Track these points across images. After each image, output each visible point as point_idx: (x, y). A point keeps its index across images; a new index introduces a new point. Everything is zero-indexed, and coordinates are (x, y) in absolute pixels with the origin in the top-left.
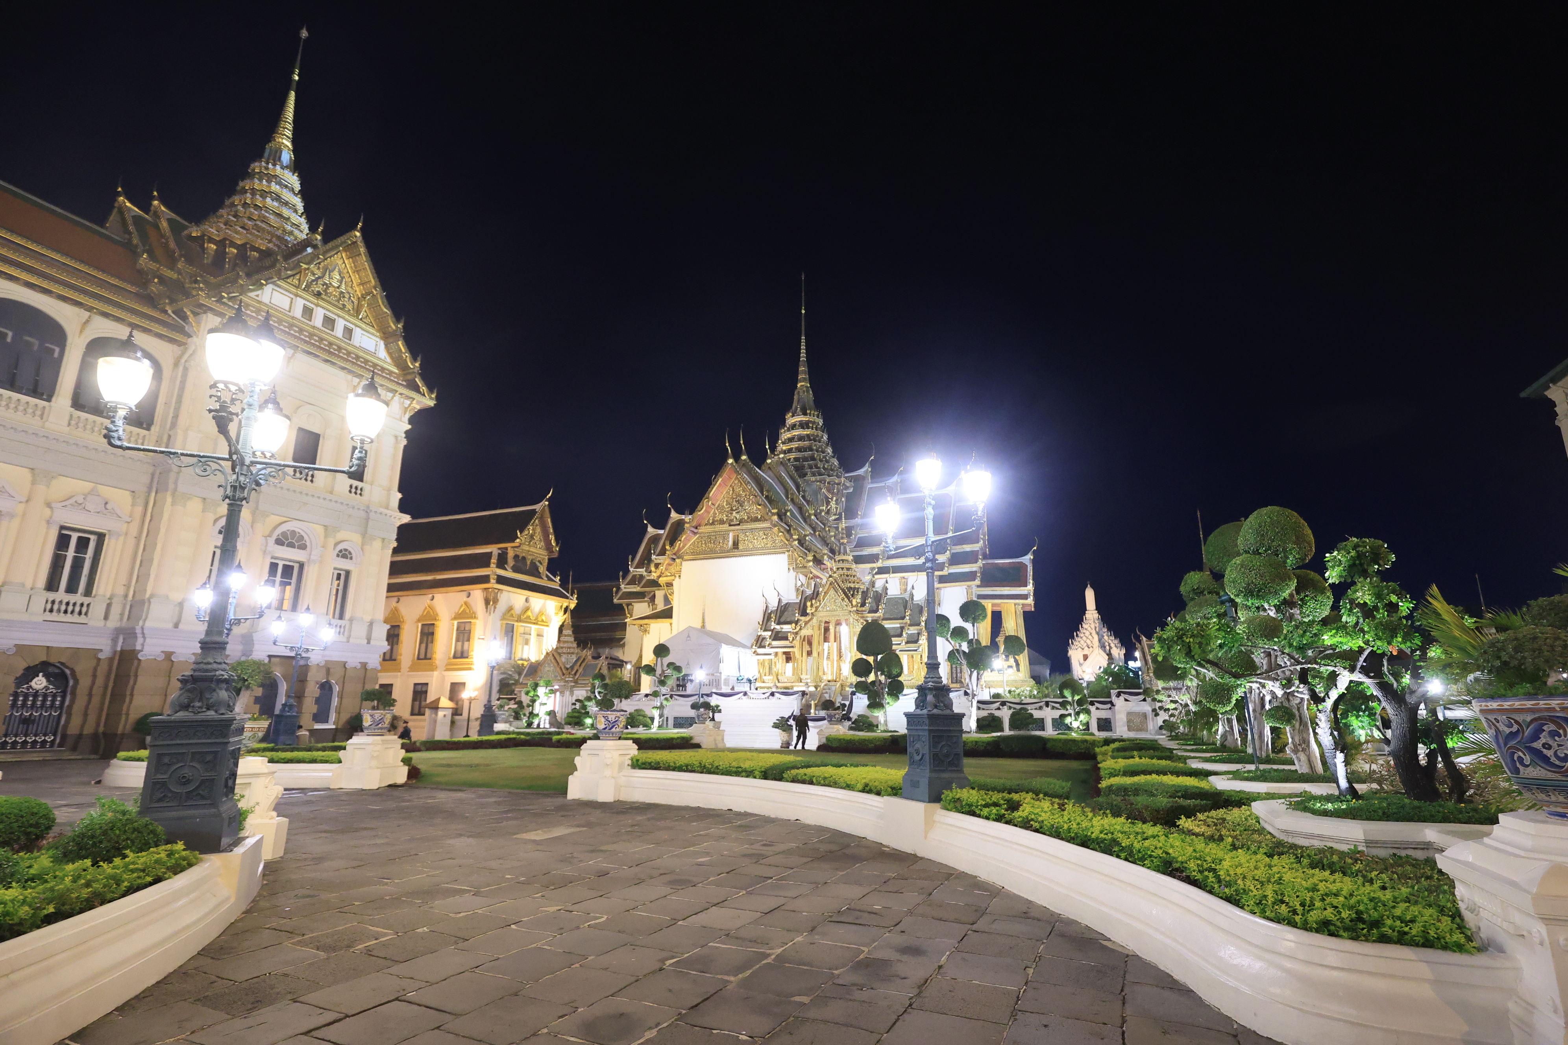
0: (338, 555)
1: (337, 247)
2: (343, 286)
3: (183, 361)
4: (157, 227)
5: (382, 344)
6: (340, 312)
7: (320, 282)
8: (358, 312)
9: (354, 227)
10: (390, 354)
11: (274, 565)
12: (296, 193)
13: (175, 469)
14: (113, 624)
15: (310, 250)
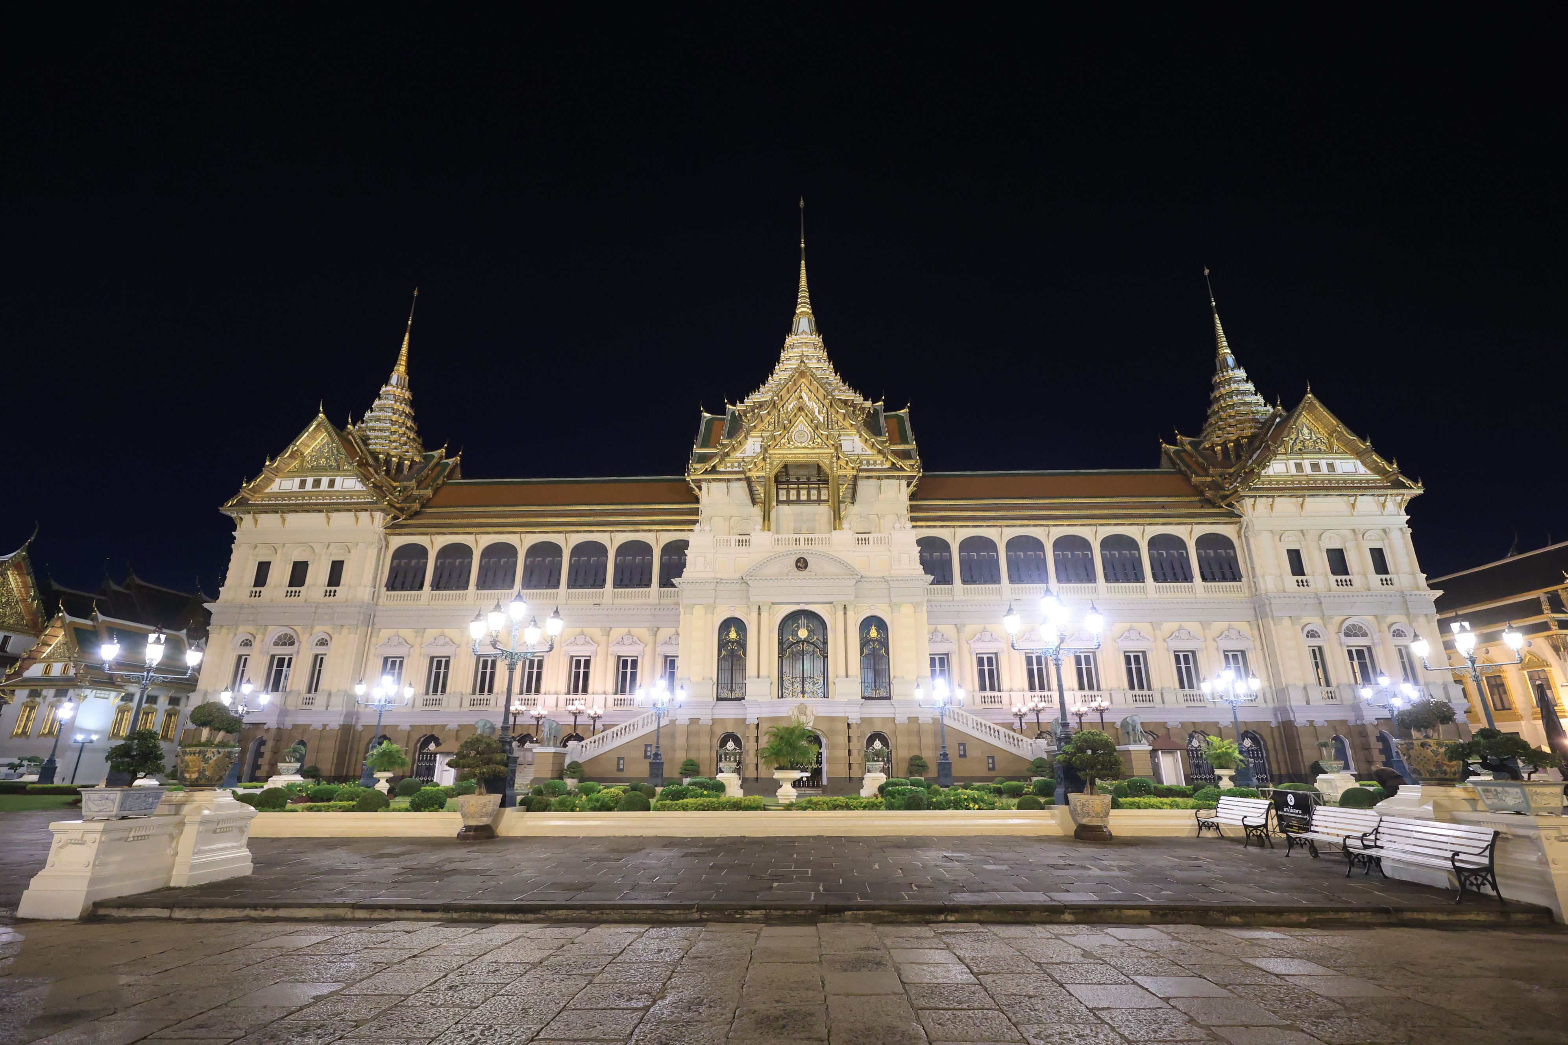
0: (1394, 636)
1: (1301, 413)
2: (1313, 436)
3: (1242, 533)
4: (1185, 451)
5: (1358, 463)
6: (1320, 456)
7: (1298, 441)
8: (1331, 447)
9: (1306, 393)
10: (1368, 467)
11: (1350, 652)
12: (1247, 381)
13: (1267, 602)
14: (1271, 705)
15: (1278, 420)
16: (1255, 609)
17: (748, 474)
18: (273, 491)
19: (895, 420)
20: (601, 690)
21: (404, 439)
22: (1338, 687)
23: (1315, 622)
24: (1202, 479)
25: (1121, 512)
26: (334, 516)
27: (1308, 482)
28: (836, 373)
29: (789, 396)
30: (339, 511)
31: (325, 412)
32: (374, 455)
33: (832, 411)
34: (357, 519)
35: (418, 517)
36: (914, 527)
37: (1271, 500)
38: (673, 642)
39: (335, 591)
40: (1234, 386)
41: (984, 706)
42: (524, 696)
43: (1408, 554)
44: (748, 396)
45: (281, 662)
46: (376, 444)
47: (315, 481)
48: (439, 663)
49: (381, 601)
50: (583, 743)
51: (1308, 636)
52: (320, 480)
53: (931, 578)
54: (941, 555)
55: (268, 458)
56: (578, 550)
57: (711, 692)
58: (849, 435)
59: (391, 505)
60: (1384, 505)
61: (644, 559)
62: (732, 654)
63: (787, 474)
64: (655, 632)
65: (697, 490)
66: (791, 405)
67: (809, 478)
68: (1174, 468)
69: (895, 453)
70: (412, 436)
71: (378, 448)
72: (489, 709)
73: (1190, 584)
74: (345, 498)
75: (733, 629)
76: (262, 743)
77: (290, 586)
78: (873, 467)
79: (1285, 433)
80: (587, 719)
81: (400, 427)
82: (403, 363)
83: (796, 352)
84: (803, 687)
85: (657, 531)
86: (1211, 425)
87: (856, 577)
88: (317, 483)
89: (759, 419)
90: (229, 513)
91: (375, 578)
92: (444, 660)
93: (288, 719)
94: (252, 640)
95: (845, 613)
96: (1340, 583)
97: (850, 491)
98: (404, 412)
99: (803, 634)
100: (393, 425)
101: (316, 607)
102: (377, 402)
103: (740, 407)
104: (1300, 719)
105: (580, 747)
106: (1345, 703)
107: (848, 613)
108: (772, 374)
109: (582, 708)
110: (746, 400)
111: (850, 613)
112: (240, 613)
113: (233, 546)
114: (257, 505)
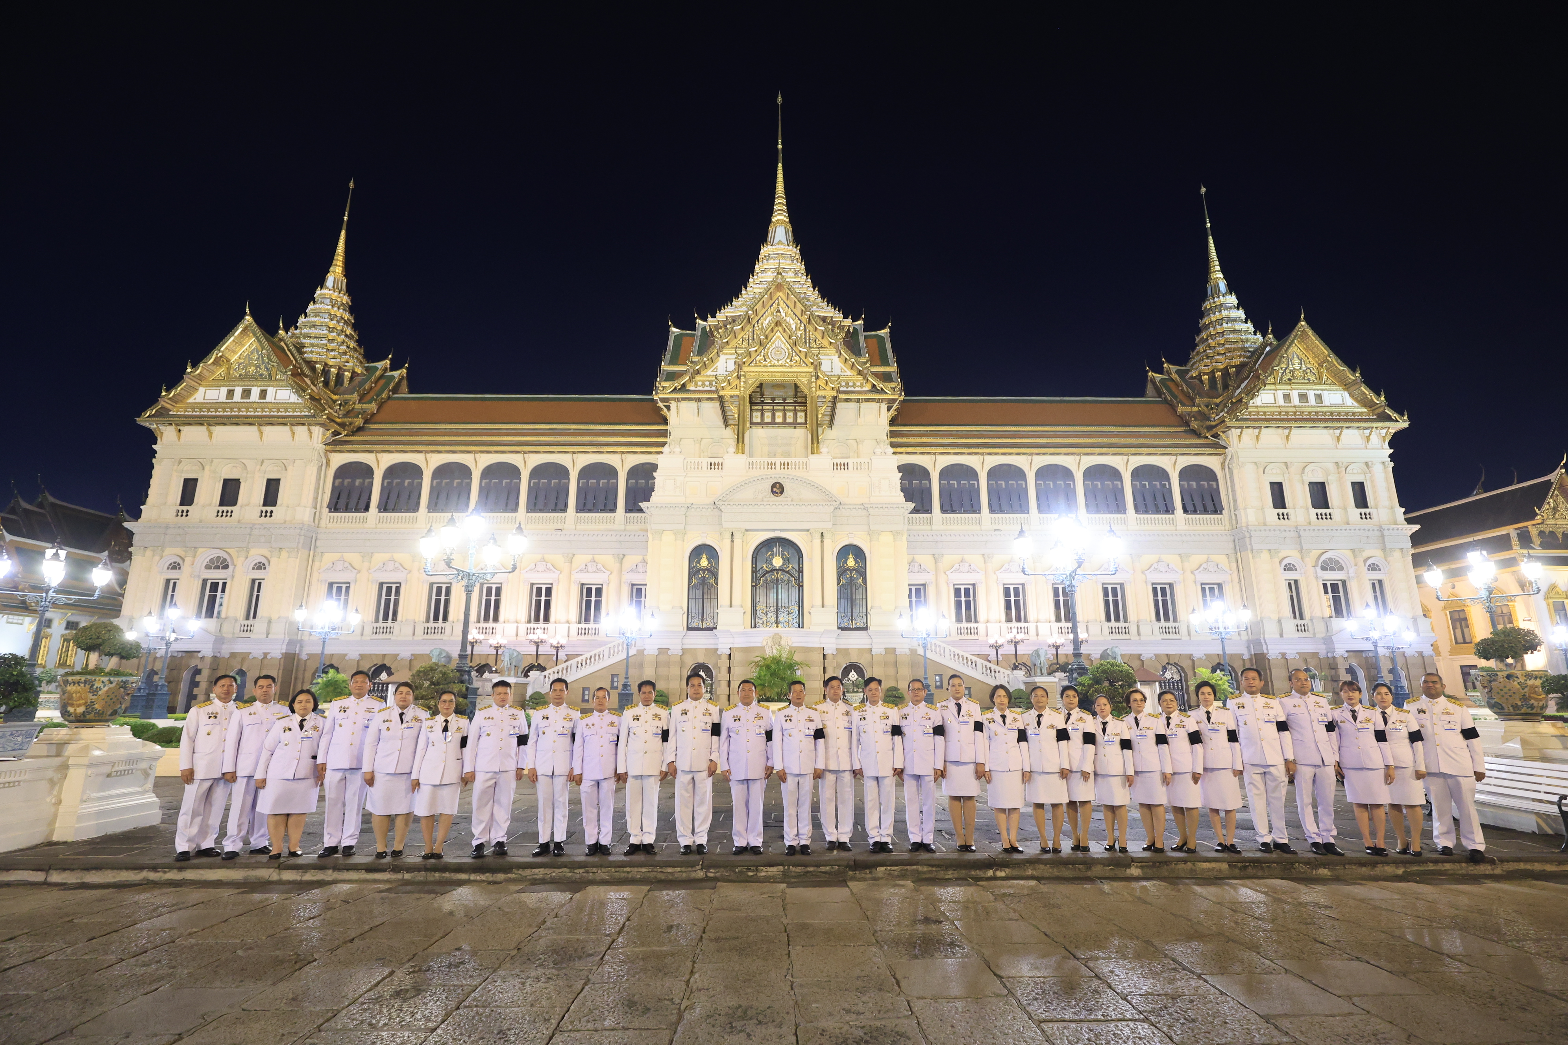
0: (1369, 570)
1: (1293, 341)
2: (1303, 366)
3: (1226, 464)
4: (1171, 379)
5: (1346, 394)
6: (1309, 387)
7: (1287, 371)
8: (1320, 378)
9: (1299, 320)
10: (1356, 400)
11: (1325, 585)
12: (1238, 308)
13: (1247, 535)
14: (1244, 637)
15: (1268, 349)
16: (1234, 541)
17: (721, 393)
18: (197, 401)
19: (875, 340)
20: (564, 619)
21: (344, 348)
22: (1311, 620)
23: (1293, 556)
24: (1188, 409)
25: (1105, 441)
26: (267, 429)
27: (1295, 413)
28: (814, 288)
29: (764, 310)
30: (272, 424)
31: (252, 314)
32: (311, 364)
33: (810, 328)
34: (293, 433)
35: (361, 433)
36: (894, 453)
37: (1257, 431)
38: (640, 569)
39: (272, 512)
40: (1225, 313)
41: (960, 637)
42: (482, 625)
43: (1388, 488)
44: (720, 310)
45: (215, 586)
46: (312, 352)
47: (244, 391)
48: (389, 589)
49: (323, 523)
50: (546, 673)
51: (1285, 570)
52: (250, 391)
53: (911, 505)
54: (921, 483)
55: (189, 364)
56: (538, 472)
57: (680, 620)
58: (827, 355)
59: (330, 419)
60: (1368, 438)
61: (608, 482)
62: (703, 582)
63: (762, 395)
64: (621, 559)
65: (665, 410)
66: (766, 321)
67: (784, 399)
68: (1160, 396)
69: (876, 374)
70: (352, 344)
71: (314, 357)
72: (444, 638)
73: (1171, 516)
74: (278, 411)
75: (704, 556)
76: (197, 672)
77: (221, 504)
78: (852, 389)
79: (1276, 362)
80: (549, 649)
81: (339, 335)
82: (340, 263)
83: (772, 264)
84: (777, 617)
85: (623, 453)
86: (1198, 353)
87: (834, 503)
88: (247, 393)
89: (732, 335)
90: (147, 425)
91: (316, 499)
92: (394, 586)
93: (224, 646)
94: (181, 562)
95: (822, 542)
96: (1320, 517)
97: (828, 413)
98: (342, 318)
99: (777, 562)
100: (330, 332)
101: (251, 528)
102: (311, 306)
103: (711, 321)
104: (1273, 652)
105: (542, 677)
106: (1317, 636)
107: (825, 541)
108: (746, 288)
109: (543, 637)
110: (718, 314)
111: (827, 541)
112: (165, 534)
113: (154, 460)
114: (179, 416)
